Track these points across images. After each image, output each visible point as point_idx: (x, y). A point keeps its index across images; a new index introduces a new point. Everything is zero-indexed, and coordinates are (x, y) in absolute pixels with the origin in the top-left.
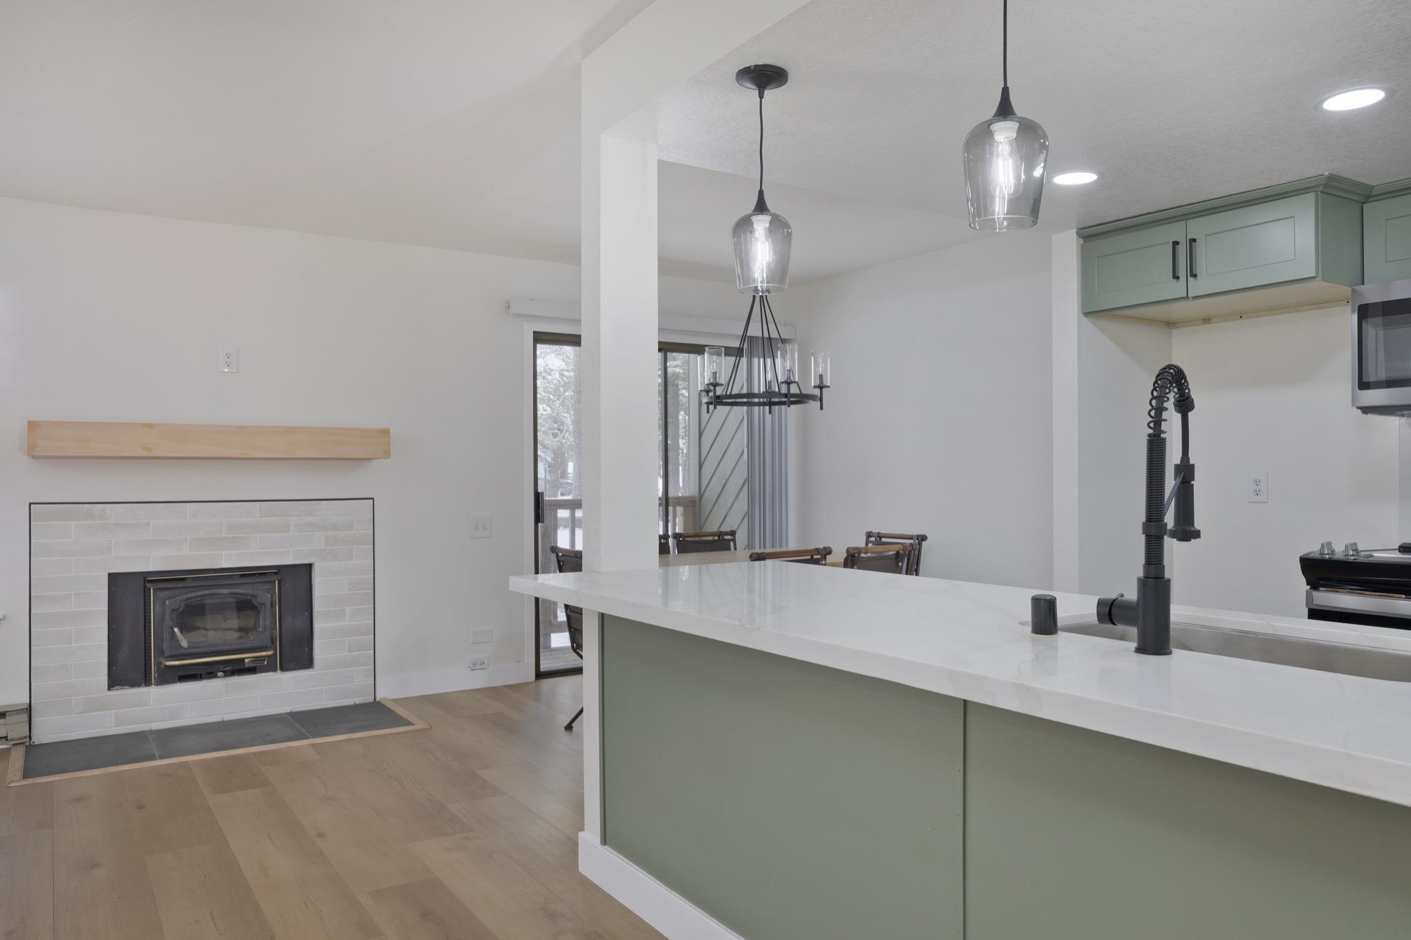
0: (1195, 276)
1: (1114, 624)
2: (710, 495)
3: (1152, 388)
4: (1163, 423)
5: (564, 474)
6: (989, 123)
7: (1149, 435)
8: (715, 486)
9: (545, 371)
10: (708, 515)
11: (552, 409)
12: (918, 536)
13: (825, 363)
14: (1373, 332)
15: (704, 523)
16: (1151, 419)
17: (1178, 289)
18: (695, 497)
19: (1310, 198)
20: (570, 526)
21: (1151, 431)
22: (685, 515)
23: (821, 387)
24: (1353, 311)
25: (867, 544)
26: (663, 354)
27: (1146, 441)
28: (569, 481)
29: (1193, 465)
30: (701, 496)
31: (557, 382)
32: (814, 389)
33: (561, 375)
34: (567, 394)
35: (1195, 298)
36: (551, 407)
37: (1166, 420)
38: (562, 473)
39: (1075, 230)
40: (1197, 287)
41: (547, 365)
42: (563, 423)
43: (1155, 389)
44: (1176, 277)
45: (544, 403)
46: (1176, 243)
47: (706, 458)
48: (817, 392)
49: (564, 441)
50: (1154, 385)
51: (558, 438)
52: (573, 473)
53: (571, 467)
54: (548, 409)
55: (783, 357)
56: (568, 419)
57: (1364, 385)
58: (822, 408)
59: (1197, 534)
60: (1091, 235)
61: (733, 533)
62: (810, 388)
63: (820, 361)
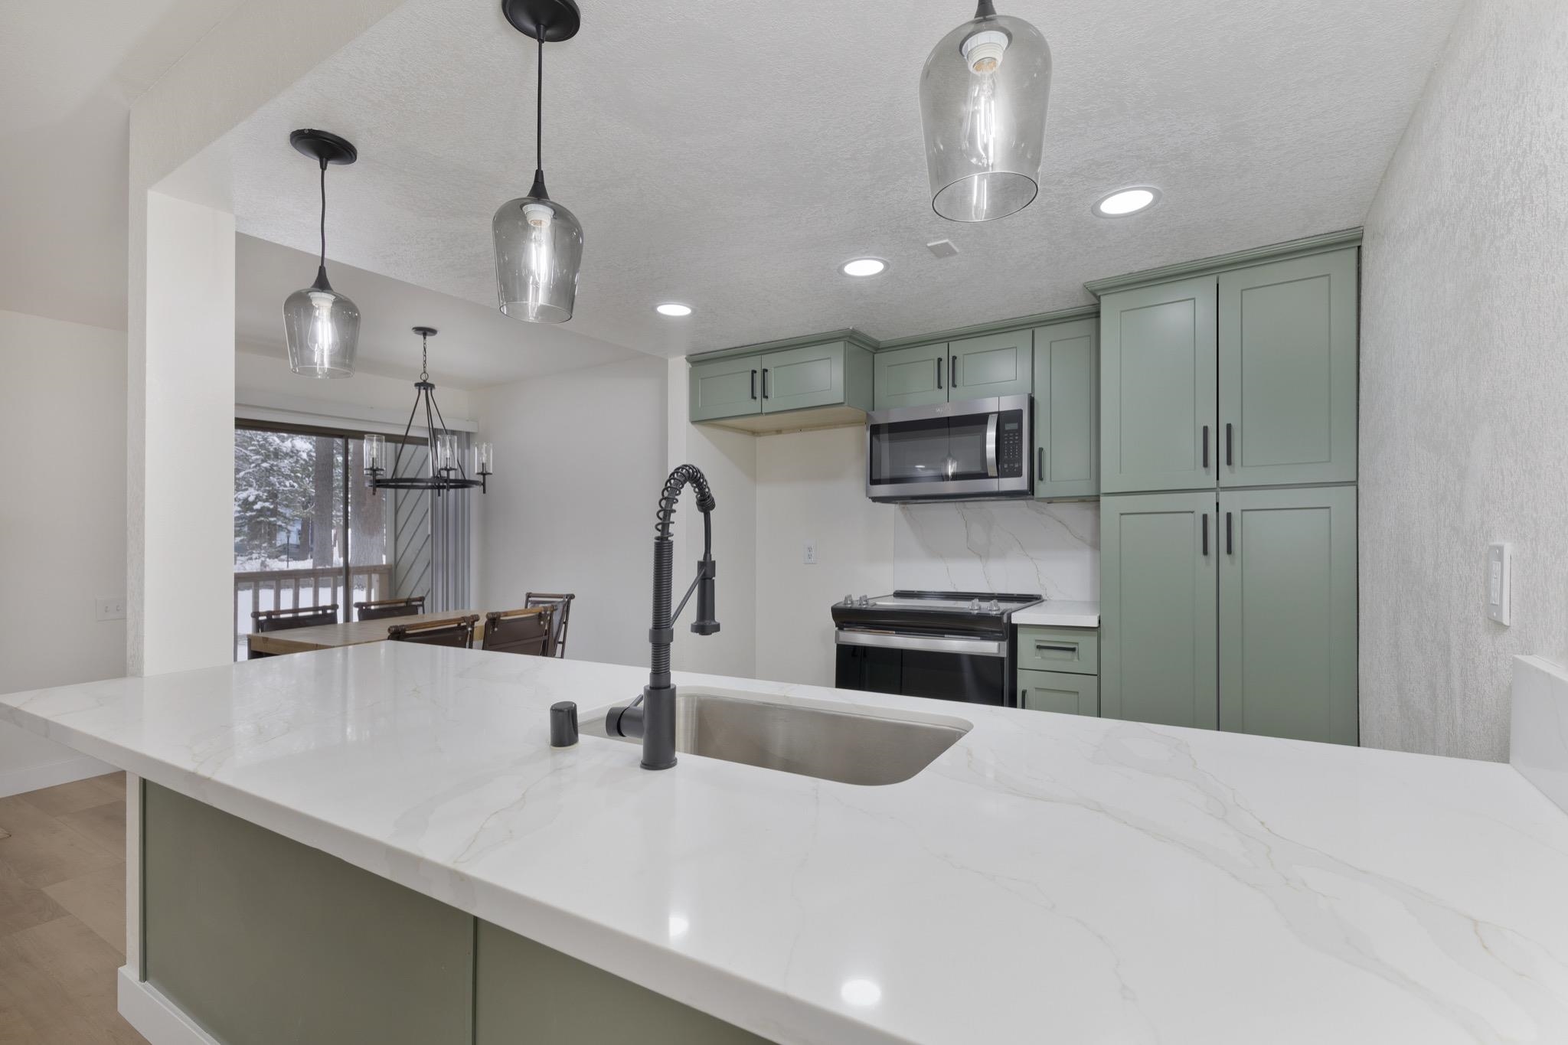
0: (767, 397)
1: (623, 736)
2: (404, 564)
3: (664, 487)
4: (670, 525)
6: (521, 204)
7: (657, 538)
8: (410, 555)
9: (292, 452)
10: (403, 582)
11: (300, 486)
12: (567, 596)
13: (487, 452)
14: (885, 445)
15: (400, 588)
16: (660, 521)
17: (754, 406)
18: (391, 566)
19: (841, 344)
20: (313, 585)
21: (659, 534)
22: (380, 581)
23: (484, 474)
24: (867, 429)
25: (526, 607)
26: (344, 440)
27: (653, 544)
29: (714, 562)
30: (396, 564)
31: (303, 462)
32: (478, 476)
33: (309, 455)
35: (767, 414)
36: (299, 484)
37: (673, 523)
39: (685, 356)
40: (768, 406)
43: (666, 488)
44: (754, 398)
46: (754, 372)
47: (402, 530)
48: (480, 478)
50: (666, 484)
51: (308, 510)
54: (295, 484)
55: (444, 445)
57: (874, 481)
58: (484, 492)
59: (717, 628)
60: (699, 361)
61: (422, 599)
62: (473, 473)
63: (484, 451)
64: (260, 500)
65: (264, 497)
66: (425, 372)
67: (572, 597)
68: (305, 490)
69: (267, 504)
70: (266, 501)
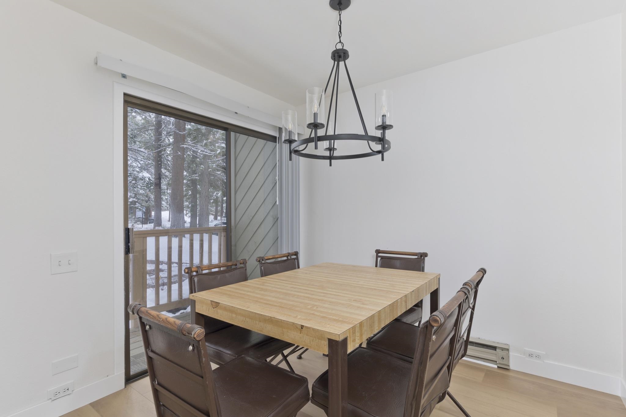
5: (150, 216)
11: (145, 192)
28: (152, 218)
30: (236, 226)
34: (151, 187)
38: (149, 216)
41: (143, 176)
42: (150, 198)
45: (142, 190)
47: (239, 204)
49: (150, 204)
51: (148, 203)
52: (154, 215)
53: (153, 213)
56: (152, 197)
64: (131, 198)
65: (133, 196)
66: (340, 42)
67: (425, 255)
68: (147, 194)
69: (134, 199)
70: (134, 198)
